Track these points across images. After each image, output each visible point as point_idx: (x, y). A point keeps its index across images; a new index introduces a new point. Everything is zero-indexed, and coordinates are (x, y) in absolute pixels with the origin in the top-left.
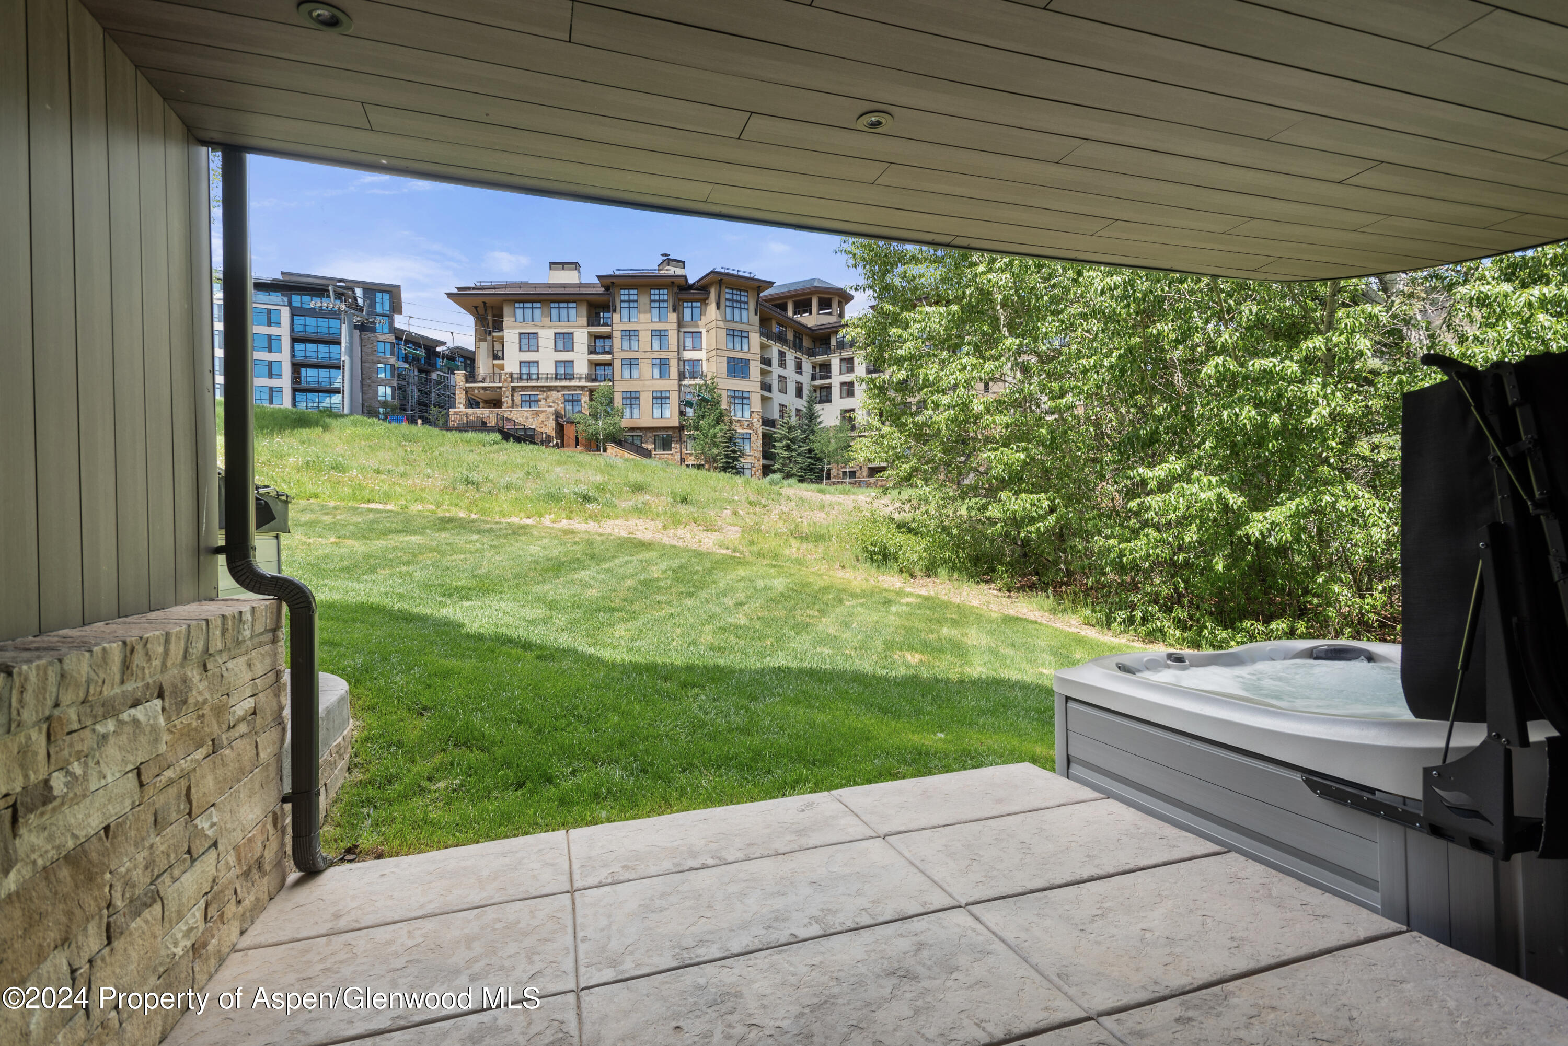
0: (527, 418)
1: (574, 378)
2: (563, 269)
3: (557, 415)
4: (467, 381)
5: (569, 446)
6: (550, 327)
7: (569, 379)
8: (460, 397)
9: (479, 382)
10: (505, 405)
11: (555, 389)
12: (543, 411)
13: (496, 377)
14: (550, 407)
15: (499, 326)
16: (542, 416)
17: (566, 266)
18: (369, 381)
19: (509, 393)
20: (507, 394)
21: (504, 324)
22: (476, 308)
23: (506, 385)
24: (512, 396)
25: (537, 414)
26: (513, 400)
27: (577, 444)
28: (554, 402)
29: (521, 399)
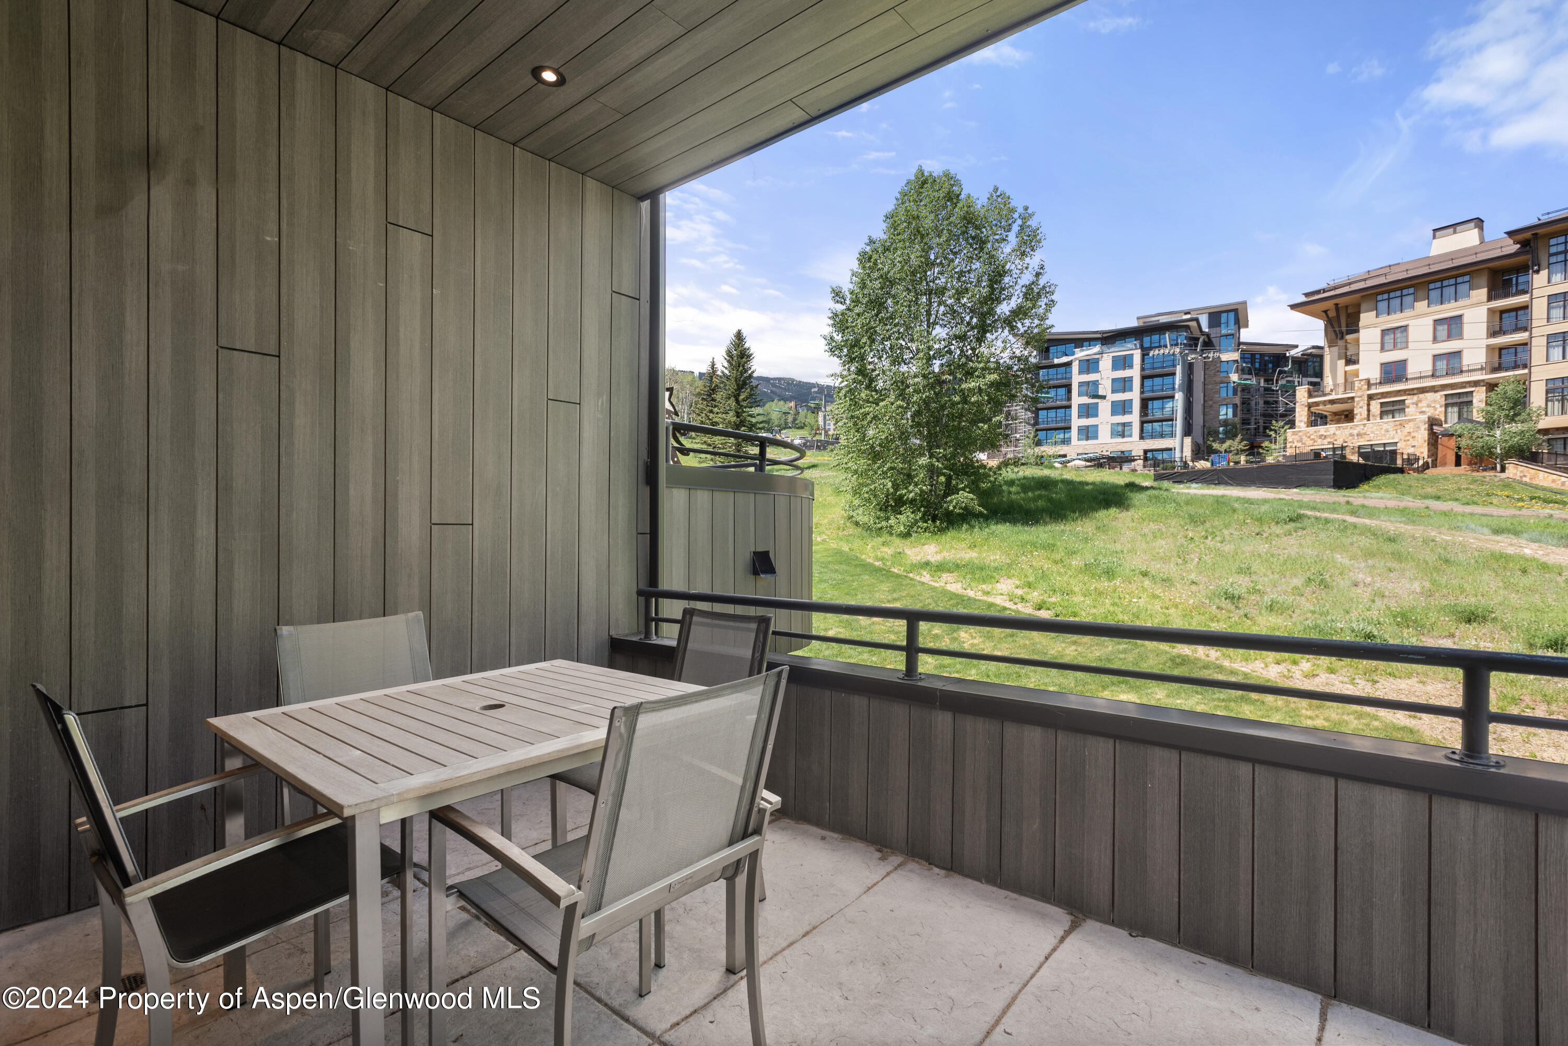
0: (1387, 431)
1: (1462, 372)
2: (1455, 232)
3: (1433, 423)
4: (1310, 395)
5: (1444, 464)
6: (1426, 315)
7: (1454, 374)
8: (1301, 415)
9: (1325, 395)
10: (1357, 418)
11: (1433, 389)
12: (1410, 421)
13: (1348, 386)
14: (1422, 412)
15: (1353, 326)
16: (1409, 427)
17: (1459, 228)
18: (1211, 403)
19: (1364, 403)
20: (1361, 404)
21: (1361, 324)
22: (1325, 312)
23: (1360, 394)
24: (1369, 405)
25: (1402, 425)
26: (1369, 411)
27: (1458, 463)
28: (1429, 406)
29: (1381, 407)
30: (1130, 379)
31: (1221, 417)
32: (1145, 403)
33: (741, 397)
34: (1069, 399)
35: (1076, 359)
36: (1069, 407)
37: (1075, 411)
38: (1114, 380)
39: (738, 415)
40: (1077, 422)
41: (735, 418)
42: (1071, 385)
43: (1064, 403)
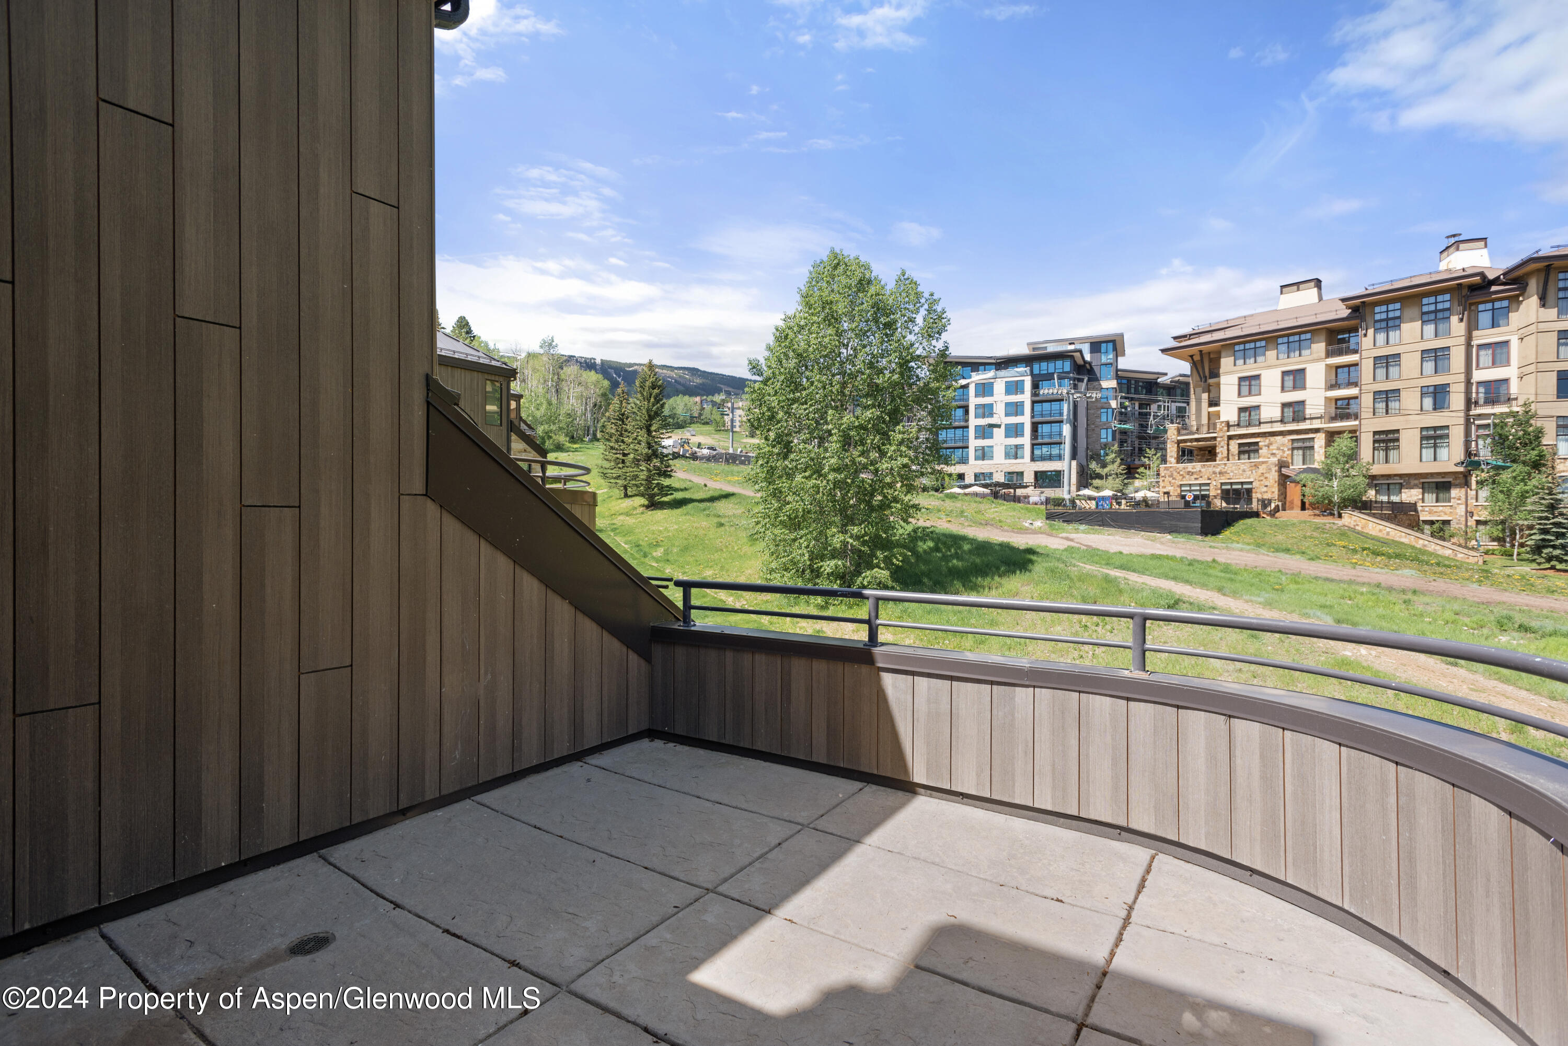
0: (1244, 471)
1: (1305, 419)
2: (1298, 290)
3: (1282, 465)
4: (1179, 434)
5: (1292, 508)
6: (1276, 366)
7: (1298, 421)
8: (1172, 451)
9: (1193, 434)
10: (1219, 456)
11: (1281, 433)
12: (1263, 463)
13: (1211, 427)
14: (1273, 454)
15: (1215, 374)
16: (1262, 469)
17: (1301, 286)
18: (1093, 426)
19: (1224, 443)
20: (1222, 444)
21: (1221, 371)
22: (1191, 356)
23: (1221, 434)
24: (1228, 445)
25: (1256, 466)
26: (1228, 450)
27: (1303, 508)
28: (1278, 449)
29: (1239, 447)
30: (1022, 404)
31: (1102, 440)
32: (1035, 427)
33: (653, 428)
34: (967, 421)
35: (972, 382)
36: (967, 427)
37: (972, 432)
38: (1007, 404)
39: (649, 446)
40: (974, 443)
41: (647, 450)
42: (968, 406)
43: (962, 424)
